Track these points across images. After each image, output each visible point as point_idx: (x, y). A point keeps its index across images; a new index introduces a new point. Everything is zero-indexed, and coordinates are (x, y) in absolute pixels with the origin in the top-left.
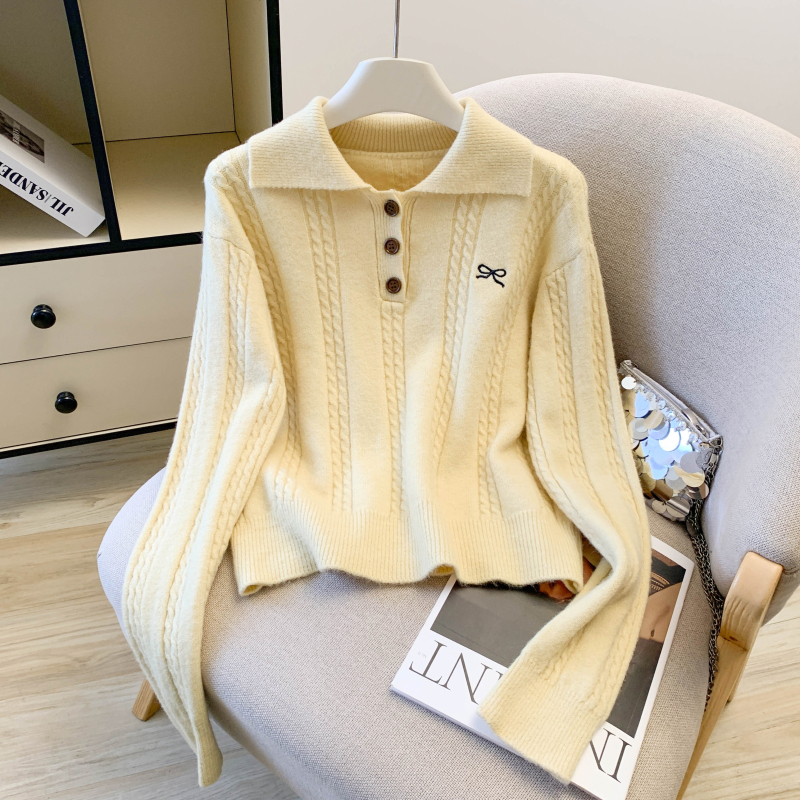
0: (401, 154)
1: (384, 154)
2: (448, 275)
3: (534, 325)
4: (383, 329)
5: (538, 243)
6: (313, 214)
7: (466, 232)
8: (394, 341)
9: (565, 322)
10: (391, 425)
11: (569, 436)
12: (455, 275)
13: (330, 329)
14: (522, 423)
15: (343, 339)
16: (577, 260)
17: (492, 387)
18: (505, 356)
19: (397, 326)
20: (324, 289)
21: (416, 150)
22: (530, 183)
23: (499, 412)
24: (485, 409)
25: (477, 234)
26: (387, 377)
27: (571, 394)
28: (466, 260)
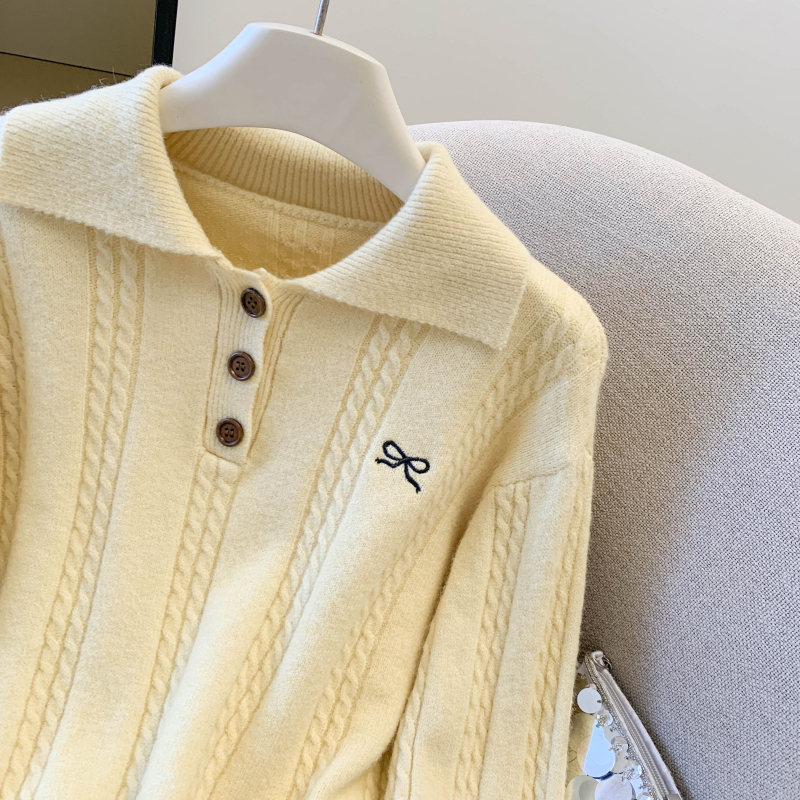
0: (298, 209)
1: (269, 201)
2: (330, 440)
3: (457, 561)
4: (192, 502)
5: (499, 425)
6: (106, 275)
7: (378, 377)
8: (206, 529)
9: (510, 573)
10: (152, 686)
11: (462, 784)
12: (341, 445)
13: (93, 483)
14: (388, 741)
15: (110, 507)
16: (557, 479)
17: (354, 656)
18: (394, 602)
19: (218, 503)
20: (99, 410)
21: (328, 210)
22: (509, 329)
23: (354, 706)
24: (331, 694)
25: (396, 386)
26: (173, 591)
27: (487, 703)
28: (367, 425)
